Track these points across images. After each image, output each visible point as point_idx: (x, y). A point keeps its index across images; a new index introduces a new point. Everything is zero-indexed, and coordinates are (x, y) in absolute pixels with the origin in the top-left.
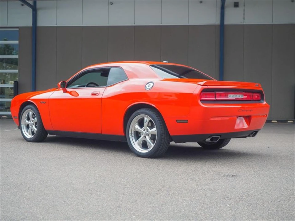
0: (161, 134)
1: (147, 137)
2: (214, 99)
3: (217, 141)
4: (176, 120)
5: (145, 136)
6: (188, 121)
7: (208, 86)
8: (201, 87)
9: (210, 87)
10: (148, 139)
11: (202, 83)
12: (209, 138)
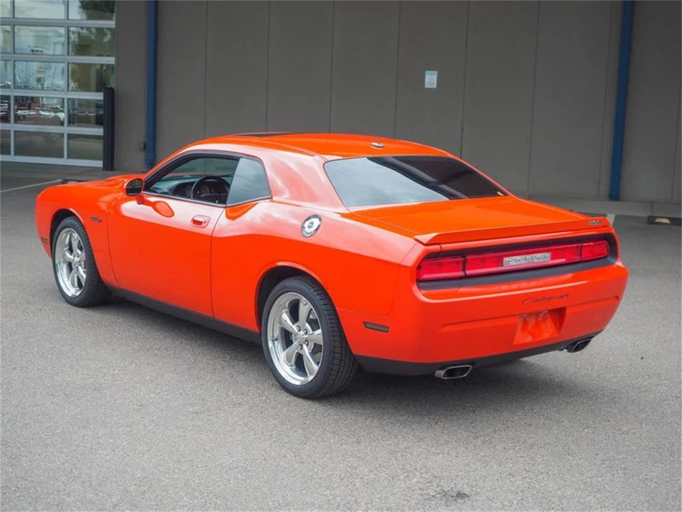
0: (332, 348)
1: (305, 346)
2: (462, 273)
3: (465, 375)
4: (364, 323)
5: (301, 345)
6: (388, 328)
7: (443, 246)
8: (423, 247)
9: (445, 246)
10: (306, 351)
11: (427, 238)
12: (441, 369)
